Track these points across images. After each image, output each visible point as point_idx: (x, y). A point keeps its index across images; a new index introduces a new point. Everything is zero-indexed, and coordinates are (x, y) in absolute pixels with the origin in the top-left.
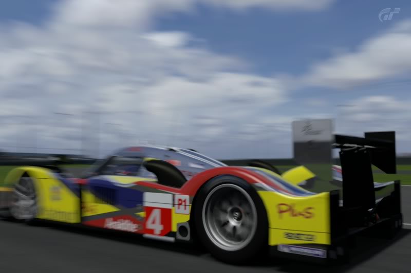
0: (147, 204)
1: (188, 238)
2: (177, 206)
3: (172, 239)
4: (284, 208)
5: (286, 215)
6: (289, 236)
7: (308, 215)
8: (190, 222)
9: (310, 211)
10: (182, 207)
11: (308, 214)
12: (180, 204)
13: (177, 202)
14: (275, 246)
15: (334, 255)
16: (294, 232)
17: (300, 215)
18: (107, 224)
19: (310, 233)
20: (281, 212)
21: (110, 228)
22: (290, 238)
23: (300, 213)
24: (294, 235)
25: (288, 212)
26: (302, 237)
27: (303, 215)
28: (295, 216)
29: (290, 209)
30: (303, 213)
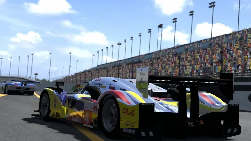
0: (85, 109)
1: (96, 126)
3: (92, 127)
4: (125, 110)
5: (126, 114)
6: (126, 124)
7: (132, 114)
8: (98, 117)
9: (133, 112)
10: (95, 110)
13: (94, 108)
14: (122, 129)
15: (143, 134)
16: (128, 122)
17: (130, 114)
18: (72, 119)
19: (133, 123)
20: (124, 112)
21: (73, 121)
22: (126, 125)
23: (130, 113)
24: (128, 124)
25: (126, 112)
26: (130, 125)
27: (131, 114)
28: (128, 114)
29: (127, 111)
30: (131, 113)
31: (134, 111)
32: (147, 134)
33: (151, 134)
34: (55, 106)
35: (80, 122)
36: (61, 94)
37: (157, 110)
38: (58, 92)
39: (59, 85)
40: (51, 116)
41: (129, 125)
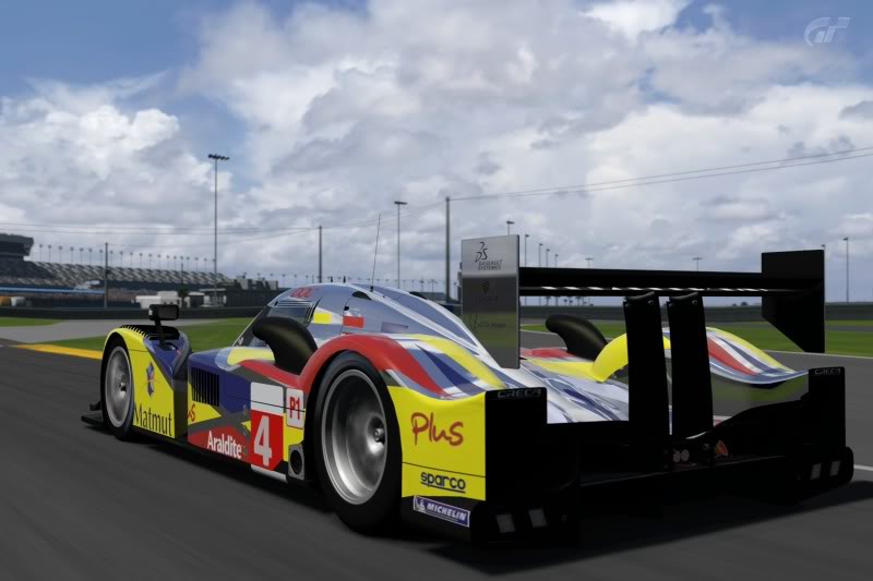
0: (254, 407)
1: (301, 476)
2: (288, 411)
3: (282, 477)
4: (421, 422)
5: (424, 435)
6: (427, 479)
7: (455, 439)
8: (304, 443)
9: (457, 430)
10: (295, 413)
11: (454, 437)
12: (292, 408)
13: (288, 406)
14: (411, 499)
15: (505, 523)
16: (435, 473)
17: (443, 439)
18: (210, 443)
19: (458, 477)
20: (416, 430)
21: (214, 449)
22: (429, 484)
23: (443, 434)
24: (434, 480)
25: (427, 431)
26: (447, 483)
27: (448, 438)
28: (437, 439)
29: (429, 425)
30: (448, 434)
31: (459, 424)
32: (522, 521)
33: (538, 518)
34: (150, 391)
35: (239, 457)
36: (171, 350)
37: (554, 416)
38: (158, 342)
39: (161, 315)
40: (139, 425)
41: (442, 483)
